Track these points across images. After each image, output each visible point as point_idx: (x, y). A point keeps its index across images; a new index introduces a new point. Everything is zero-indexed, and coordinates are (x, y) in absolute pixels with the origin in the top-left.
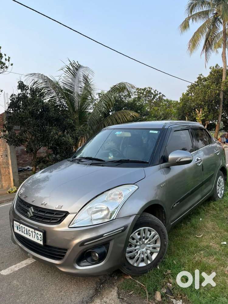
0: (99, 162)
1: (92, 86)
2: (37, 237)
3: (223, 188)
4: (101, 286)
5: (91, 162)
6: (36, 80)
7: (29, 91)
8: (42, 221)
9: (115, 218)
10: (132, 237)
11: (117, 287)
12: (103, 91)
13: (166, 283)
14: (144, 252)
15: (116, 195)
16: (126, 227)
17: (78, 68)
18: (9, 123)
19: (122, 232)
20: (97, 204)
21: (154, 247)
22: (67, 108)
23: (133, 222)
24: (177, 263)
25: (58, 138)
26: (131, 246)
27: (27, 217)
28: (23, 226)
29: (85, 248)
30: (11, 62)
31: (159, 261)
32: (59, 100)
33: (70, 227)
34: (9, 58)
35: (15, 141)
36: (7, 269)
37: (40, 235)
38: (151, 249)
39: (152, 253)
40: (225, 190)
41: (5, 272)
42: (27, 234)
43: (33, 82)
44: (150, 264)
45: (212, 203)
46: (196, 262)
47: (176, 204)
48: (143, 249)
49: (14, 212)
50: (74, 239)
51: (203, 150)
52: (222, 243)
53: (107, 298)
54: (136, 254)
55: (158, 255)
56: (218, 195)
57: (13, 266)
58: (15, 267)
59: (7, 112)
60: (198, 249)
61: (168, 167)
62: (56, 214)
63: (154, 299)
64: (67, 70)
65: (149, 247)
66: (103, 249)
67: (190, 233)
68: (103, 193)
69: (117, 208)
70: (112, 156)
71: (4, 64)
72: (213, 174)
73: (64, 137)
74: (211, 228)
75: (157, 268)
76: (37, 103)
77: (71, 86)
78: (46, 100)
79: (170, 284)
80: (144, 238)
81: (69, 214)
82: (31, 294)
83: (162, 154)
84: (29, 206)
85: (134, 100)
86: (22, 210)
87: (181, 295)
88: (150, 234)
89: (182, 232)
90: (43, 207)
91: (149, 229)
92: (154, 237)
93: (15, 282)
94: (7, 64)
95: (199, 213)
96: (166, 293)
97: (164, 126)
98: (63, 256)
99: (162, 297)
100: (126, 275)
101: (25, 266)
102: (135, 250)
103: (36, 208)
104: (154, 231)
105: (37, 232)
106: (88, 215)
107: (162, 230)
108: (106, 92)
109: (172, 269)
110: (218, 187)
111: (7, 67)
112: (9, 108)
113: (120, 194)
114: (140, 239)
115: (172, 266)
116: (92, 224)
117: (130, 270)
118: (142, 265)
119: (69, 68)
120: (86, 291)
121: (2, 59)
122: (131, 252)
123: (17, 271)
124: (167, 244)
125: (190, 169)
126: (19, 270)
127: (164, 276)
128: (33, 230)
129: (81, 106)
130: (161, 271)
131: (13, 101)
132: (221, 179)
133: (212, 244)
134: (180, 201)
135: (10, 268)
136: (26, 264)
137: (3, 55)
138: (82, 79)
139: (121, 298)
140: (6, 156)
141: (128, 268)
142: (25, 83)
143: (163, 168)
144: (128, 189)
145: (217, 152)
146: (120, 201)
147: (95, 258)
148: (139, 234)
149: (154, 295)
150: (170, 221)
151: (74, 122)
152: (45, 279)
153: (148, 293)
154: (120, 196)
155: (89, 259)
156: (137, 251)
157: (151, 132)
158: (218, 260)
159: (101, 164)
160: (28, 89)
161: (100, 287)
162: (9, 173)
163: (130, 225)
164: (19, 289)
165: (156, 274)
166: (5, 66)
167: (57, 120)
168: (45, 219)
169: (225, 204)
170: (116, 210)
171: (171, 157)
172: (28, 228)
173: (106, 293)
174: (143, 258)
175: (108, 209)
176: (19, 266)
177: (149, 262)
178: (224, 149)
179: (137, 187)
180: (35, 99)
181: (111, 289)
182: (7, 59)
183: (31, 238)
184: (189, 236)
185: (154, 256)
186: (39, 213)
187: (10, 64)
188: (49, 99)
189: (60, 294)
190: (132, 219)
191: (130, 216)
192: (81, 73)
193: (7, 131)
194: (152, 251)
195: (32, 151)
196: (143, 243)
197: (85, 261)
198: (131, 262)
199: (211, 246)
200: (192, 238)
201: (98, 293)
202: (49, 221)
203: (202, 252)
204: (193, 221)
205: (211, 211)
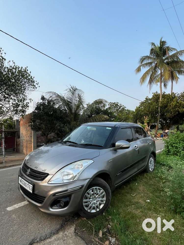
0: (74, 144)
1: (83, 100)
2: (30, 188)
3: (153, 165)
4: (66, 223)
5: (70, 144)
6: (51, 95)
7: (46, 101)
8: (33, 178)
9: (76, 180)
10: (87, 192)
11: (76, 225)
12: (89, 103)
13: (107, 225)
14: (95, 203)
15: (79, 165)
16: (82, 186)
17: (75, 90)
18: (34, 118)
19: (80, 189)
20: (67, 170)
21: (102, 200)
22: (68, 111)
23: (87, 183)
24: (116, 212)
25: (60, 128)
26: (87, 198)
27: (26, 174)
28: (23, 180)
29: (56, 198)
30: (39, 85)
31: (104, 210)
32: (64, 107)
33: (48, 183)
34: (38, 83)
35: (36, 128)
36: (12, 207)
37: (31, 187)
38: (100, 201)
39: (100, 204)
40: (154, 166)
41: (9, 209)
42: (25, 185)
43: (49, 96)
44: (98, 211)
45: (145, 174)
46: (128, 212)
47: (119, 173)
48: (94, 200)
49: (20, 171)
50: (50, 191)
51: (140, 141)
52: (147, 201)
53: (68, 232)
54: (90, 204)
55: (104, 206)
56: (150, 169)
57: (16, 205)
58: (16, 206)
59: (34, 112)
60: (131, 203)
61: (115, 150)
62: (42, 174)
63: (98, 236)
64: (69, 90)
65: (99, 200)
66: (67, 199)
67: (128, 193)
68: (71, 163)
69: (78, 174)
70: (83, 141)
71: (35, 86)
72: (146, 156)
73: (63, 128)
74: (142, 190)
75: (103, 214)
76: (50, 108)
77: (71, 100)
78: (57, 106)
79: (110, 226)
80: (95, 194)
81: (49, 175)
82: (21, 225)
83: (112, 142)
84: (28, 168)
85: (107, 109)
86: (24, 170)
87: (115, 234)
88: (100, 192)
89: (123, 191)
90: (35, 169)
91: (99, 188)
92: (102, 193)
93: (14, 216)
94: (37, 86)
95: (135, 180)
96: (106, 232)
97: (115, 125)
98: (43, 201)
99: (103, 235)
100: (83, 217)
101: (23, 205)
102: (90, 201)
103: (32, 170)
104: (102, 190)
105: (30, 184)
106: (61, 176)
107: (107, 189)
108: (91, 104)
109: (112, 215)
110: (149, 164)
111: (36, 88)
112: (35, 110)
113: (82, 165)
114: (93, 194)
115: (112, 214)
116: (63, 183)
117: (85, 214)
118: (94, 211)
119: (70, 90)
120: (55, 225)
121: (34, 83)
122: (86, 202)
123: (17, 209)
124: (111, 199)
125: (130, 152)
126: (19, 208)
127: (107, 220)
128: (28, 183)
129: (76, 111)
130: (105, 217)
131: (38, 106)
132: (152, 159)
133: (140, 201)
134: (122, 172)
135: (14, 206)
136: (24, 204)
137: (35, 81)
138: (77, 96)
139: (76, 233)
140: (31, 137)
141: (84, 213)
142: (45, 97)
143: (111, 151)
144: (87, 162)
145: (149, 142)
146: (81, 169)
147: (62, 205)
148: (92, 191)
149: (99, 232)
150: (114, 184)
151: (71, 120)
152: (32, 215)
153: (95, 231)
154: (81, 166)
155: (58, 205)
156: (90, 202)
157: (107, 128)
158: (142, 212)
159: (75, 146)
160: (46, 100)
161: (64, 224)
162: (31, 147)
163: (86, 185)
164: (14, 221)
165: (102, 218)
166: (36, 87)
167: (61, 118)
168: (35, 177)
169: (153, 175)
170: (78, 175)
171: (117, 144)
172: (26, 182)
173: (68, 228)
174: (94, 207)
175: (73, 174)
176: (19, 205)
177: (98, 210)
178: (154, 141)
179: (93, 161)
180: (49, 106)
181: (71, 226)
182: (37, 83)
183: (26, 188)
184: (127, 195)
185: (101, 206)
186: (32, 173)
187: (38, 86)
188: (58, 106)
189: (38, 226)
190: (87, 181)
191: (86, 179)
192: (77, 92)
193: (32, 123)
194: (100, 203)
195: (45, 135)
196: (95, 197)
197: (56, 206)
198: (86, 209)
199: (139, 202)
200: (128, 196)
201: (62, 227)
202: (37, 178)
203: (133, 206)
204: (131, 185)
205: (144, 179)
